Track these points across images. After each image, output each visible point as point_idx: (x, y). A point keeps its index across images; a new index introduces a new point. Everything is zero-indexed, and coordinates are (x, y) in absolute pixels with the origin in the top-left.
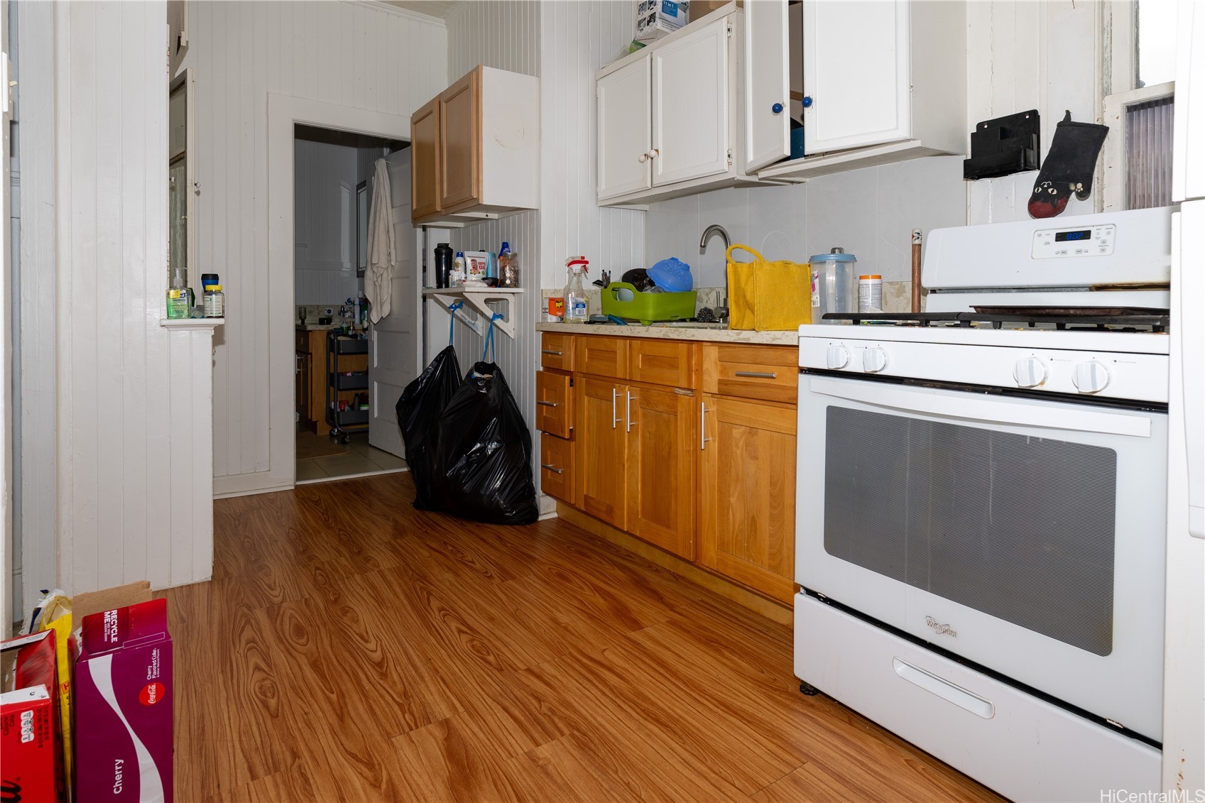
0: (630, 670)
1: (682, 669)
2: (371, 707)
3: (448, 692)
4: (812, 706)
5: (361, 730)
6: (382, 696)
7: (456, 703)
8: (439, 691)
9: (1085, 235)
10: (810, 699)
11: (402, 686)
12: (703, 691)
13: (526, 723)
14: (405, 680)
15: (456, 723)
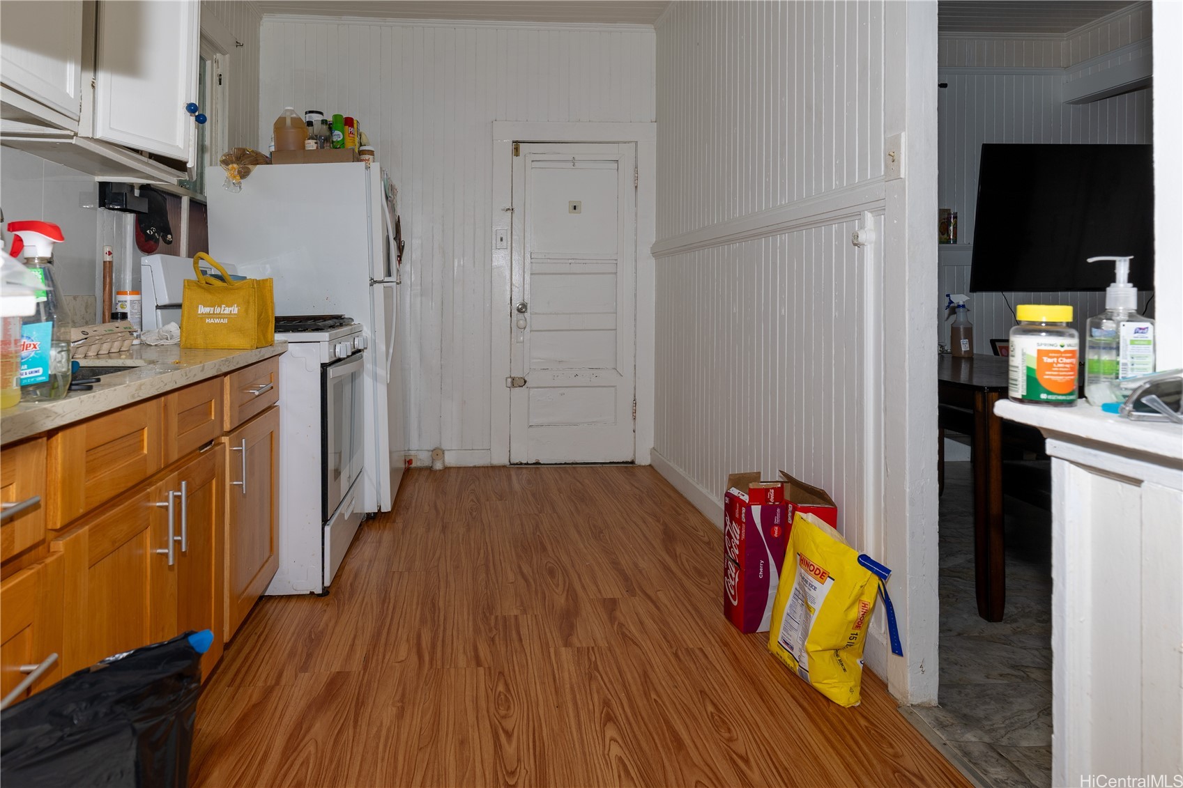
2: (621, 675)
3: (555, 667)
5: (629, 660)
6: (611, 680)
7: (553, 657)
8: (562, 669)
11: (592, 686)
14: (588, 691)
15: (560, 642)
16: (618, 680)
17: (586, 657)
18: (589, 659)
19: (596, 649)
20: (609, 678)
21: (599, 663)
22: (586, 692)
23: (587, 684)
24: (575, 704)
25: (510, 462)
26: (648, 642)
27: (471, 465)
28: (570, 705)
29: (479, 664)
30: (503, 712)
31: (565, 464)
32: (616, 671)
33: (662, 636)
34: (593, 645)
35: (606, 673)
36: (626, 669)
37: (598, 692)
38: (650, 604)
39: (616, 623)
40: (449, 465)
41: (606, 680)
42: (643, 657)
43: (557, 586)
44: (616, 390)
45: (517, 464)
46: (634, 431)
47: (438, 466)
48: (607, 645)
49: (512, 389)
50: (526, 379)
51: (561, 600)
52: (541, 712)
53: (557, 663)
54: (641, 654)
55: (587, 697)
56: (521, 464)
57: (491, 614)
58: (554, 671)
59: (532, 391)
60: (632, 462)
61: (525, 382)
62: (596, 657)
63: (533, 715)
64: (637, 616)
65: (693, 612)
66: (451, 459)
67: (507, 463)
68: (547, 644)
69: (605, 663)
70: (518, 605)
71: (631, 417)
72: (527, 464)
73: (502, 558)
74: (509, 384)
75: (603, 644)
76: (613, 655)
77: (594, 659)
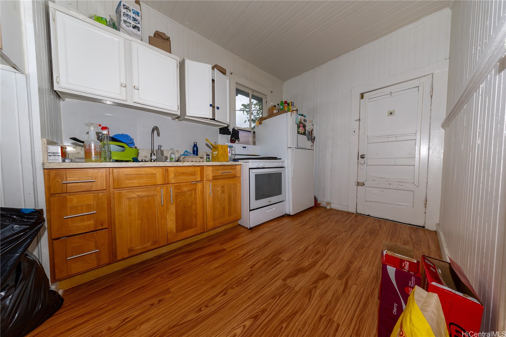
0: (248, 249)
1: (245, 242)
2: (285, 305)
3: (268, 285)
4: (256, 229)
5: (298, 302)
6: (278, 305)
7: (274, 280)
8: (269, 287)
9: (245, 148)
10: (253, 229)
11: (269, 300)
12: (254, 239)
13: (277, 263)
14: (265, 301)
15: (283, 277)
16: (281, 306)
17: (284, 289)
18: (284, 290)
19: (291, 289)
20: (279, 303)
21: (284, 294)
22: (264, 301)
23: (269, 298)
24: (255, 302)
25: (356, 212)
26: (317, 302)
27: (341, 210)
28: (253, 301)
29: (251, 268)
30: (234, 286)
31: (383, 219)
32: (286, 302)
33: (326, 304)
34: (292, 287)
35: (281, 301)
36: (290, 305)
37: (267, 305)
38: (343, 287)
39: (315, 285)
40: (332, 208)
41: (277, 302)
42: (304, 306)
43: (313, 258)
44: (414, 193)
45: (359, 214)
46: (425, 213)
47: (328, 207)
48: (297, 290)
49: (358, 186)
50: (364, 183)
51: (306, 264)
52: (242, 296)
53: (271, 283)
54: (306, 304)
55: (262, 303)
56: (361, 214)
57: (277, 255)
58: (266, 286)
59: (367, 188)
60: (424, 227)
61: (364, 184)
62: (286, 292)
63: (238, 294)
64: (328, 288)
65: (361, 305)
66: (334, 206)
67: (355, 212)
68: (278, 275)
69: (287, 296)
70: (290, 257)
71: (424, 206)
72: (364, 215)
73: (307, 241)
74: (356, 185)
75: (297, 289)
76: (294, 296)
77: (285, 292)
